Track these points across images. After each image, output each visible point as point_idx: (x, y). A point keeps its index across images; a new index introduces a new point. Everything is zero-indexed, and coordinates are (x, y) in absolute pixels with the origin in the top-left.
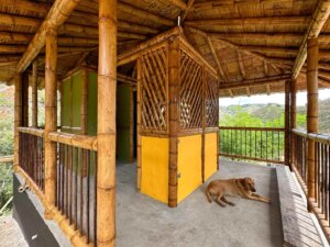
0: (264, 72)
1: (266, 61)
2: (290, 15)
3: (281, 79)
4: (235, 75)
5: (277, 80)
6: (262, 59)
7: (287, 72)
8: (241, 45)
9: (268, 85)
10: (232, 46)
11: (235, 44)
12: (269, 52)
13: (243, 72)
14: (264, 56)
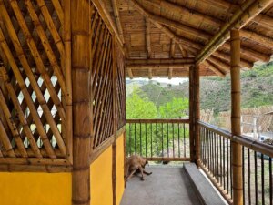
0: (170, 52)
1: (175, 40)
3: (186, 63)
4: (138, 50)
5: (183, 64)
6: (172, 36)
7: (191, 56)
8: (152, 13)
9: (171, 68)
10: (142, 11)
12: (180, 30)
13: (149, 49)
14: (174, 33)
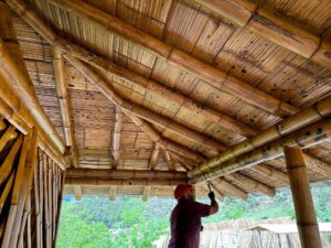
0: (149, 160)
1: (159, 144)
2: (256, 85)
4: (97, 154)
7: (181, 170)
11: (117, 93)
13: (116, 154)
14: (159, 134)
